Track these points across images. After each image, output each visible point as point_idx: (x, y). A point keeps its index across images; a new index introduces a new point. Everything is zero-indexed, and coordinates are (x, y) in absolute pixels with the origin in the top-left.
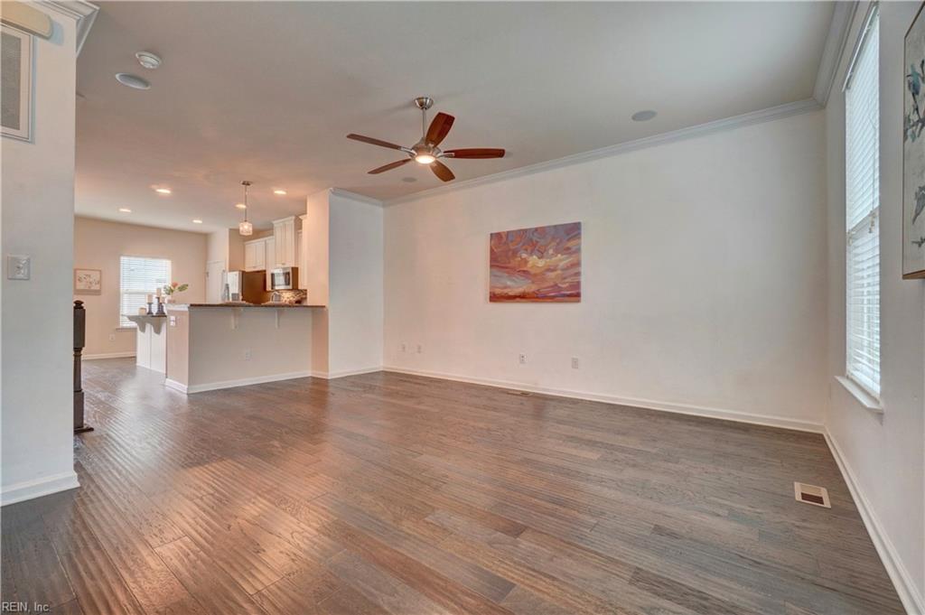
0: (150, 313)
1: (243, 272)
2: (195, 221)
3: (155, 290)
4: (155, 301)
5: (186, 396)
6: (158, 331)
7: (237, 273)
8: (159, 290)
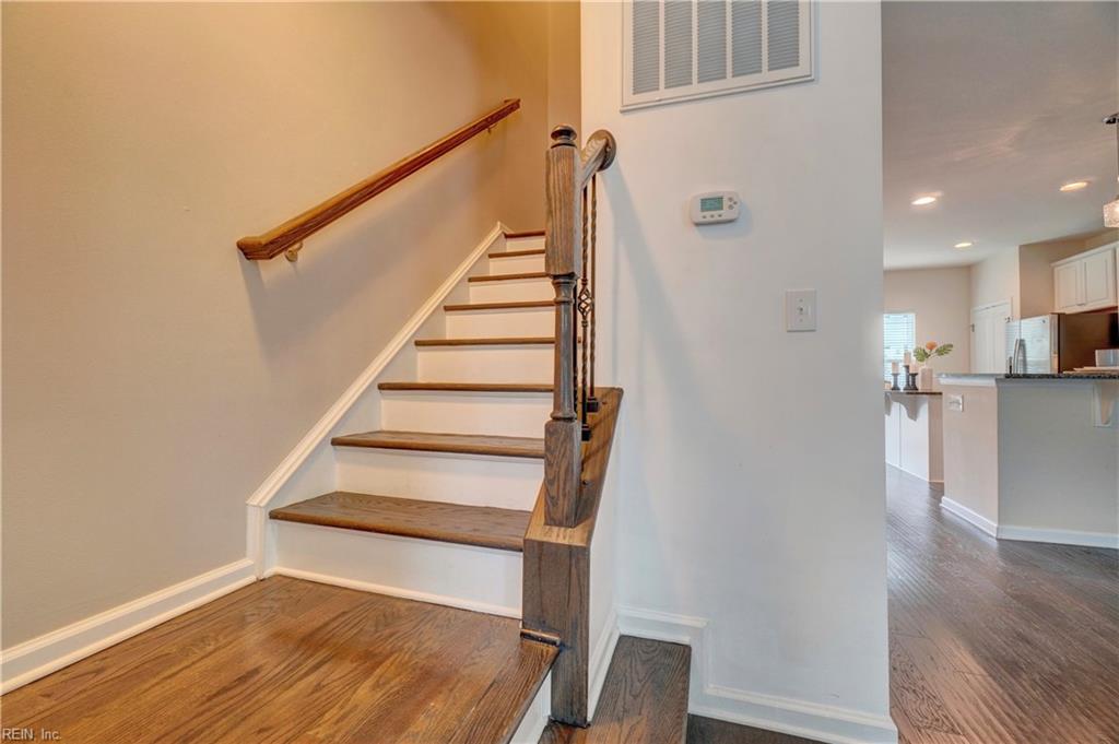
0: (895, 388)
1: (1060, 316)
2: (958, 246)
3: (901, 357)
4: (903, 372)
5: (995, 544)
6: (913, 414)
7: (1047, 318)
8: (907, 355)
